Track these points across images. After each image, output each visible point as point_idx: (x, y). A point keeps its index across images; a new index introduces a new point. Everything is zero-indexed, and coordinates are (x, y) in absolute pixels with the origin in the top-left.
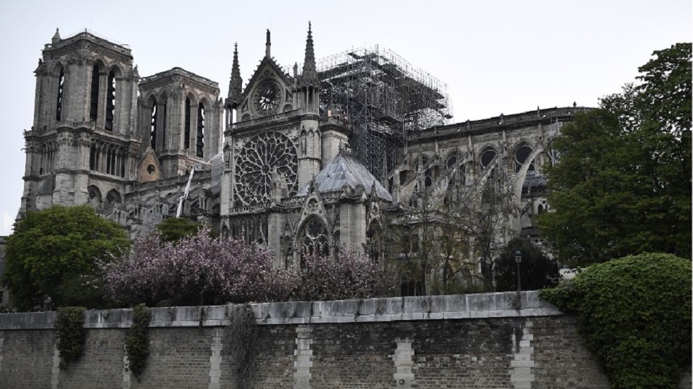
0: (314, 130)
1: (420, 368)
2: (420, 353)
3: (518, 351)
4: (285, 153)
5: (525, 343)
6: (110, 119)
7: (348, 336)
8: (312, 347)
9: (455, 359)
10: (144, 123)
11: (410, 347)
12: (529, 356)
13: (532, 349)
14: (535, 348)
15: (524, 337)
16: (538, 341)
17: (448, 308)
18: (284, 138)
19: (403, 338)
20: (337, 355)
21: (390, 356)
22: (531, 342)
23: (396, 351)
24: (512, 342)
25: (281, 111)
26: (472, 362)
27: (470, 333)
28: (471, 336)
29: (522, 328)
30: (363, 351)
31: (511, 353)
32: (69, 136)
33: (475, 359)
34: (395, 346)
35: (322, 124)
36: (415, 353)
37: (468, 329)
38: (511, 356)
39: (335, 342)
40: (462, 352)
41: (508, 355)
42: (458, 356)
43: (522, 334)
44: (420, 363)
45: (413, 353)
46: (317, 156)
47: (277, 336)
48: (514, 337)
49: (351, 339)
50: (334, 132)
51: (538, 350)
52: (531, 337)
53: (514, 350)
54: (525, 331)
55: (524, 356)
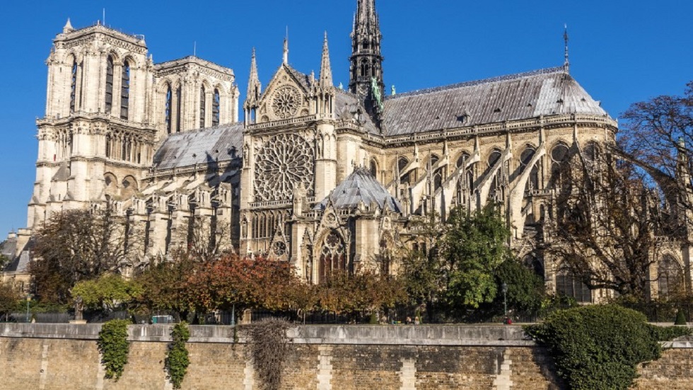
0: (330, 134)
1: (422, 383)
2: (421, 371)
3: (499, 373)
4: (302, 154)
5: (506, 367)
6: (125, 107)
7: (362, 355)
8: (332, 362)
9: (450, 377)
10: (158, 108)
11: (413, 366)
12: (508, 377)
13: (511, 371)
14: (513, 371)
15: (505, 362)
16: (516, 365)
17: (444, 336)
18: (302, 140)
19: (407, 358)
20: (354, 370)
21: (396, 373)
22: (510, 365)
23: (401, 369)
24: (495, 365)
25: (299, 115)
26: (463, 380)
27: (461, 357)
28: (462, 360)
29: (503, 355)
30: (374, 368)
31: (493, 373)
32: (84, 125)
33: (465, 377)
34: (401, 364)
35: (337, 128)
36: (418, 371)
37: (459, 353)
38: (494, 376)
39: (352, 360)
40: (455, 371)
41: (491, 376)
42: (452, 375)
43: (503, 360)
44: (421, 378)
45: (416, 371)
46: (334, 157)
47: (301, 353)
48: (496, 362)
49: (364, 357)
50: (350, 136)
51: (516, 373)
52: (510, 362)
53: (496, 371)
54: (505, 357)
55: (504, 377)
